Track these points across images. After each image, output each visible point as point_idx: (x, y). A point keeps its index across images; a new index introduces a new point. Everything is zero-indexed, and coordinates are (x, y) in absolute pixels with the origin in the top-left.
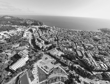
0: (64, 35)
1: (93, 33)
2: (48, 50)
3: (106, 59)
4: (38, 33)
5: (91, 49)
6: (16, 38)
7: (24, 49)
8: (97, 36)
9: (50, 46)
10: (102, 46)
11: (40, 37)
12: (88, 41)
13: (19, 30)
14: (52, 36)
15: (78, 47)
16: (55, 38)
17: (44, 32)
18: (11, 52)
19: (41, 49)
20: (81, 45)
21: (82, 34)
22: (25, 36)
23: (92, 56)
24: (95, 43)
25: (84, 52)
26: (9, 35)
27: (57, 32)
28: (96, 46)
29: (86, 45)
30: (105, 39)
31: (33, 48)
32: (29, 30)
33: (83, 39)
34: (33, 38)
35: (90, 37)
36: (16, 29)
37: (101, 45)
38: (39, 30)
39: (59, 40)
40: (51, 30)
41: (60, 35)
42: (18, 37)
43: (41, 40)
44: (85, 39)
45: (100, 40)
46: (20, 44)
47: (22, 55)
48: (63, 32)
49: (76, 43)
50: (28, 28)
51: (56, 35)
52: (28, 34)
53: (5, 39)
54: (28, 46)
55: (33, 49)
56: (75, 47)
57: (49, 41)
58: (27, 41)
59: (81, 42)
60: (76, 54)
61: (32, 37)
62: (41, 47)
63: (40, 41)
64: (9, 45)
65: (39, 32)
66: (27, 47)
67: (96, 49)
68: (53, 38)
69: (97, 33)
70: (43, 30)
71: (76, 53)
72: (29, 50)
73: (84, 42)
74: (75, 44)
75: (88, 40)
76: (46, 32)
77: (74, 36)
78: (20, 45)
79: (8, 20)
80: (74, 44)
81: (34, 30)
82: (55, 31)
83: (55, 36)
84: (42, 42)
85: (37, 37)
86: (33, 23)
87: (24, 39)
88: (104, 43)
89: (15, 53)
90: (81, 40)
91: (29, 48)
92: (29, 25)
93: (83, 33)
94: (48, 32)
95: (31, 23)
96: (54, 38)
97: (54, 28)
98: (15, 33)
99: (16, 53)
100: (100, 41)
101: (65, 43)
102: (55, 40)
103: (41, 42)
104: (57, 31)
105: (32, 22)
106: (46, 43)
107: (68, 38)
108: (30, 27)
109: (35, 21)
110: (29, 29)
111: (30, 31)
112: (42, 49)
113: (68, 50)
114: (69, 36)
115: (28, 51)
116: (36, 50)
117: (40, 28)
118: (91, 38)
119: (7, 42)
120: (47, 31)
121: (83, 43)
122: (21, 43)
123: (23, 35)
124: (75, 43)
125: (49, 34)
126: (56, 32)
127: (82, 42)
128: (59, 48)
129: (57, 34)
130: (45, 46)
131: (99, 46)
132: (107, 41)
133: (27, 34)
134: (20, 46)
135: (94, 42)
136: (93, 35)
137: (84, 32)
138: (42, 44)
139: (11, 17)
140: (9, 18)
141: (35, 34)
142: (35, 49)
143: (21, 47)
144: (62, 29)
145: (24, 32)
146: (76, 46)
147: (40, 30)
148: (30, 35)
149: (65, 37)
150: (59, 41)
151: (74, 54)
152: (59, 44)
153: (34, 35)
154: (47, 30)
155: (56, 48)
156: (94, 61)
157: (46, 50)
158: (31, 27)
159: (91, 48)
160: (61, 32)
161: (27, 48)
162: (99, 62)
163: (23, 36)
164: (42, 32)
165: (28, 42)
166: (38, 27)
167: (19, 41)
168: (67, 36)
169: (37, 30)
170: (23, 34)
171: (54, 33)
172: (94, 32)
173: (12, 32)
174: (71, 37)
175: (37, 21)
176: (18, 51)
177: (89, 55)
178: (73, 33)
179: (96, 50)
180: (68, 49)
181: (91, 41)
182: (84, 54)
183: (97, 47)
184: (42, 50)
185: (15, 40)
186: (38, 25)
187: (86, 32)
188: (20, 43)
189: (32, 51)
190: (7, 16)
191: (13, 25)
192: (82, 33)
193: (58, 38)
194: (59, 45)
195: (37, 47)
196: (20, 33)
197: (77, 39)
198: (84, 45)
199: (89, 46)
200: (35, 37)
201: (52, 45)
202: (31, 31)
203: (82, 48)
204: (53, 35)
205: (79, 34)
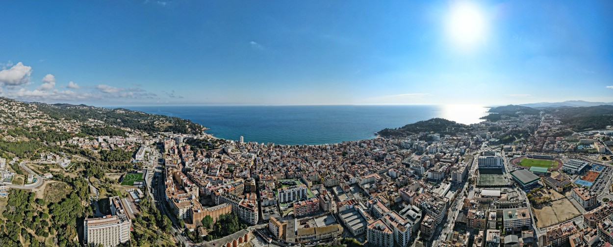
0: (284, 166)
1: (369, 144)
2: (210, 233)
3: (411, 192)
4: (181, 156)
5: (377, 188)
6: (119, 156)
7: (127, 196)
8: (378, 150)
9: (221, 216)
10: (394, 167)
11: (185, 171)
12: (364, 168)
13: (132, 138)
14: (232, 172)
15: (342, 198)
16: (245, 178)
17: (202, 154)
18: (97, 186)
19: (183, 223)
20: (351, 188)
21: (344, 154)
22: (140, 157)
23: (387, 207)
24: (379, 167)
25: (366, 206)
26: (110, 146)
27: (254, 156)
28: (385, 174)
29: (362, 182)
30: (392, 151)
31: (154, 206)
32: (154, 144)
33: (350, 165)
34: (160, 171)
35: (366, 155)
36: (126, 136)
37: (391, 166)
38: (184, 147)
39: (264, 187)
40: (229, 151)
41: (267, 169)
42: (125, 156)
43: (188, 183)
44: (356, 167)
45: (385, 155)
46: (122, 176)
47: (119, 206)
48: (279, 157)
49: (335, 189)
50: (154, 137)
51: (251, 170)
52: (148, 154)
53: (101, 152)
54: (139, 190)
55: (150, 211)
56: (333, 202)
57: (221, 191)
58: (141, 172)
59: (347, 178)
60: (342, 235)
61: (157, 165)
62: (182, 212)
63: (181, 187)
64: (101, 168)
65: (184, 155)
66: (136, 193)
67: (386, 180)
68: (239, 180)
69: (376, 142)
70: (200, 147)
71: (341, 229)
72: (138, 208)
73: (354, 175)
74: (333, 193)
75: (364, 166)
76: (208, 156)
77: (322, 164)
78: (120, 178)
79: (120, 116)
80: (328, 192)
81: (169, 144)
82: (246, 153)
83: (246, 173)
84: (189, 193)
85: (175, 170)
86: (170, 125)
87: (136, 168)
88: (394, 159)
89: (103, 194)
90: (345, 171)
91: (143, 198)
92: (158, 130)
93: (345, 148)
94: (218, 157)
95: (167, 124)
96: (243, 181)
97: (242, 142)
98: (121, 145)
99: (105, 197)
100: (388, 157)
101: (289, 201)
102: (247, 190)
103: (187, 189)
104: (255, 153)
105: (170, 122)
106: (207, 200)
107: (300, 175)
108: (159, 136)
109: (178, 121)
110: (155, 142)
111: (155, 147)
112: (188, 225)
113: (308, 226)
114: (303, 166)
115: (135, 207)
116: (162, 221)
117: (189, 141)
118: (368, 157)
119: (101, 160)
120: (215, 153)
121: (353, 179)
122: (126, 173)
123: (135, 153)
124: (329, 188)
125: (222, 162)
126: (250, 157)
127: (351, 176)
128: (268, 228)
129: (255, 164)
130: (201, 213)
131: (389, 169)
132: (397, 153)
133: (146, 152)
134: (120, 180)
135: (378, 165)
136: (369, 149)
137: (348, 145)
138: (190, 198)
139: (127, 110)
140: (121, 112)
141: (170, 159)
142: (159, 212)
143: (122, 184)
144: (273, 145)
145: (140, 147)
146: (336, 200)
147: (189, 147)
148: (153, 159)
149: (286, 173)
150: (264, 194)
151: (336, 235)
152: (265, 206)
153: (168, 159)
154: (214, 148)
155: (253, 228)
156: (393, 215)
157: (204, 233)
158: (163, 135)
159: (376, 185)
160: (269, 156)
161: (135, 197)
162: (403, 210)
163: (136, 156)
164: (195, 155)
165: (143, 178)
166: (184, 139)
167: (123, 167)
168: (294, 167)
169: (178, 148)
170: (138, 150)
171: (241, 163)
172: (370, 141)
173: (117, 139)
174: (311, 169)
175: (185, 121)
176: (111, 192)
177: (380, 208)
178: (316, 153)
179: (389, 184)
180: (310, 223)
181: (371, 164)
182: (365, 214)
183: (388, 174)
184: (187, 230)
185: (116, 160)
186: (185, 132)
187: (353, 145)
188: (121, 174)
189: (148, 215)
190: (120, 109)
191: (124, 126)
192: (342, 149)
193: (257, 180)
194: (267, 209)
195: (167, 208)
196: (130, 145)
197: (334, 173)
198: (359, 186)
199: (371, 183)
200: (168, 167)
201: (232, 213)
202: (160, 146)
203: (357, 196)
204: (236, 167)
205: (336, 153)
